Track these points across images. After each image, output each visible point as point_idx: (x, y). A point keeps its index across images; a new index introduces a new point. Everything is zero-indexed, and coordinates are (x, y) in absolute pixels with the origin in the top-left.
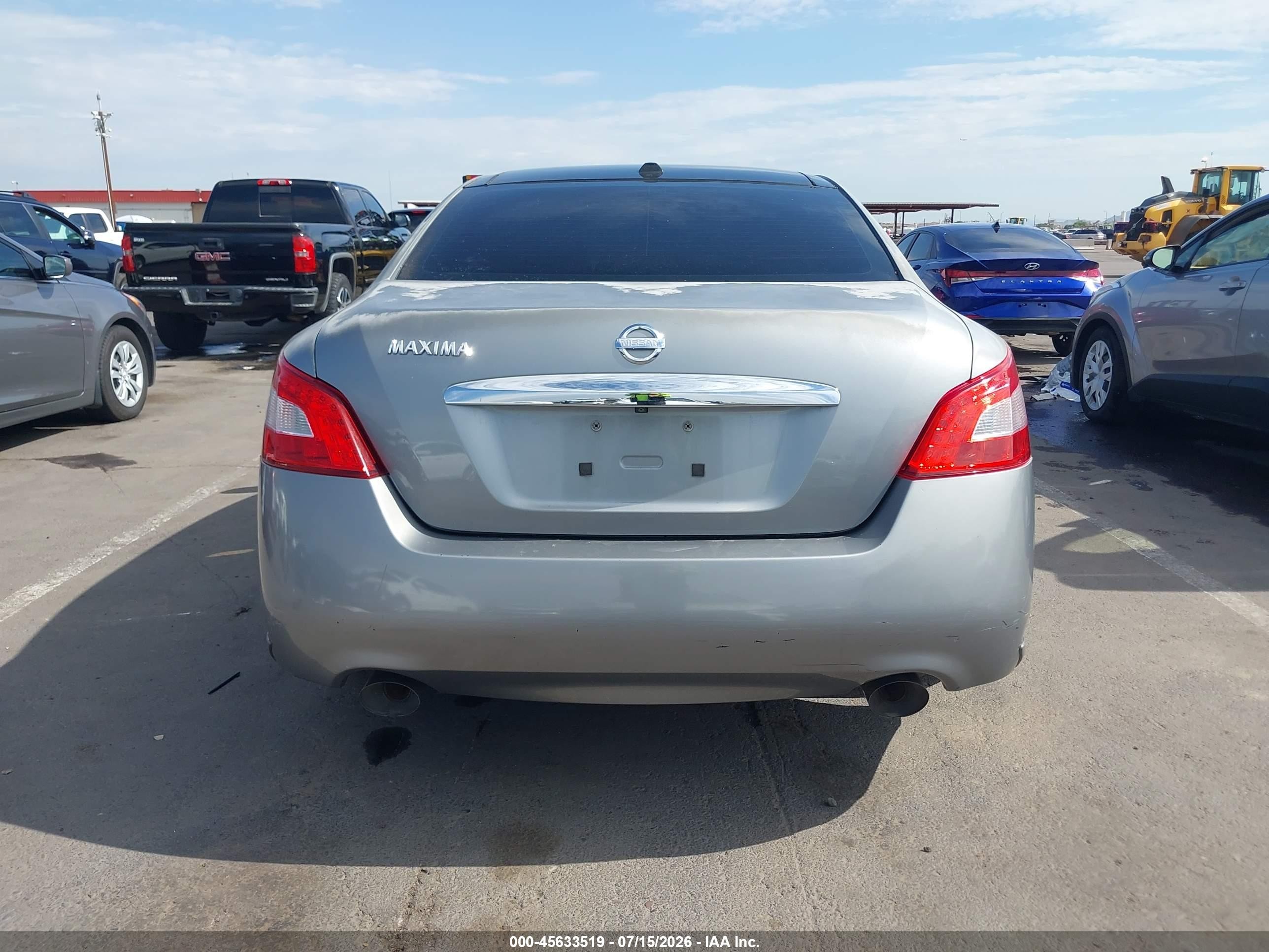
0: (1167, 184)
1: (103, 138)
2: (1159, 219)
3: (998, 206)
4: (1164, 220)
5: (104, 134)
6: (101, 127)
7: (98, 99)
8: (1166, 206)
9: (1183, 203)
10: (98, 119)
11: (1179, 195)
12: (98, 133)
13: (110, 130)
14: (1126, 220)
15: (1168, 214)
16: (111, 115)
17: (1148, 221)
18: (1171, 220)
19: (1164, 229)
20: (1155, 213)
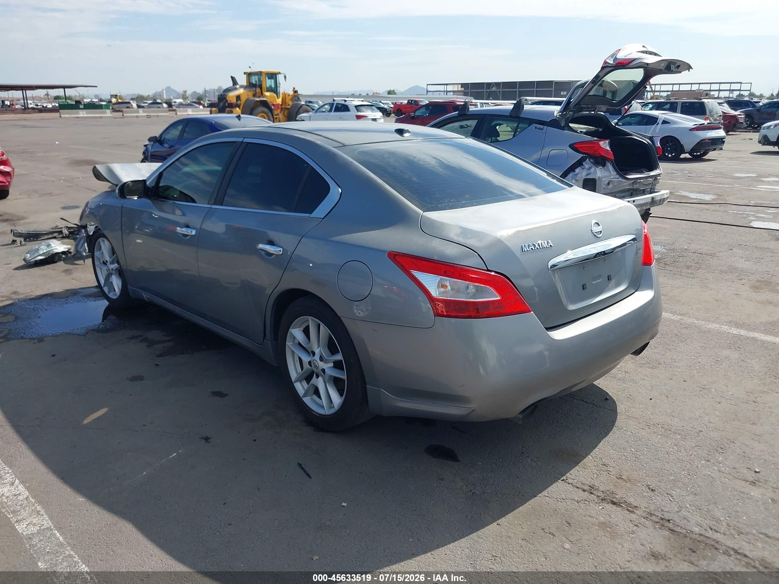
0: (235, 82)
2: (234, 101)
3: (96, 87)
4: (237, 101)
8: (236, 93)
9: (245, 91)
11: (242, 87)
14: (216, 100)
15: (238, 97)
17: (229, 102)
18: (240, 101)
19: (238, 106)
20: (232, 96)
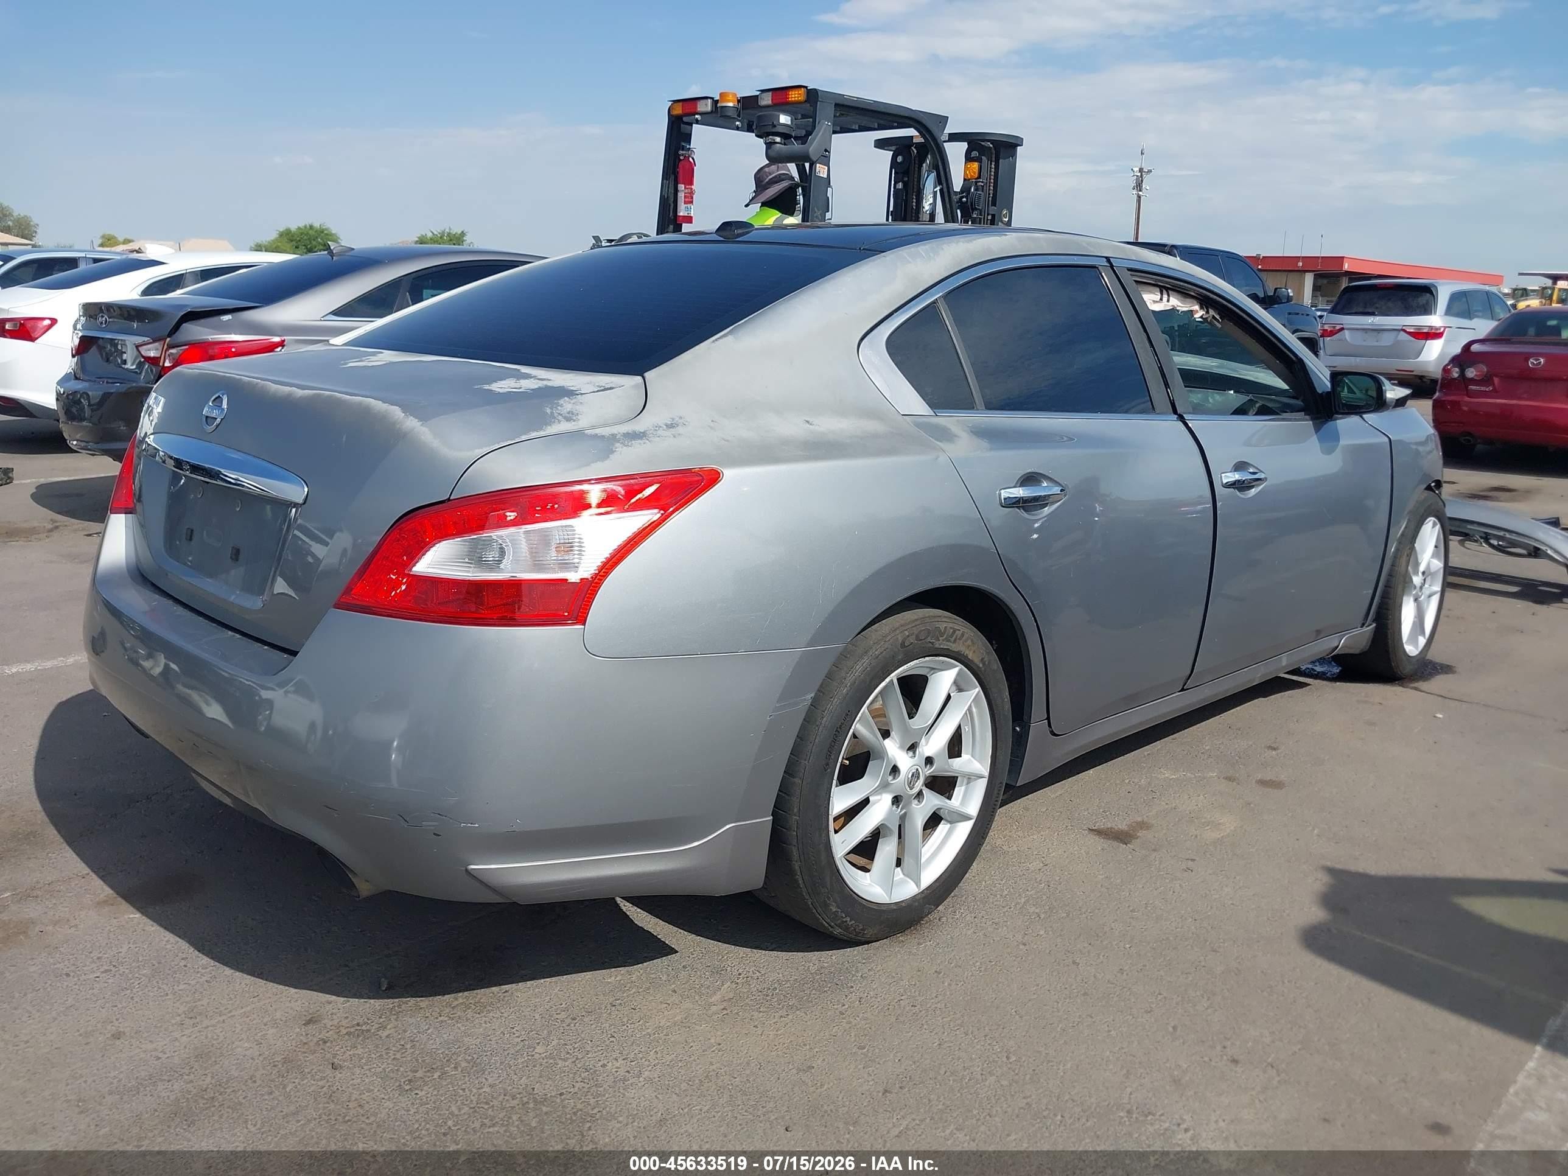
1: (1139, 197)
5: (1140, 193)
6: (1139, 186)
7: (1142, 153)
10: (1137, 176)
12: (1135, 192)
13: (1148, 188)
16: (1151, 171)
